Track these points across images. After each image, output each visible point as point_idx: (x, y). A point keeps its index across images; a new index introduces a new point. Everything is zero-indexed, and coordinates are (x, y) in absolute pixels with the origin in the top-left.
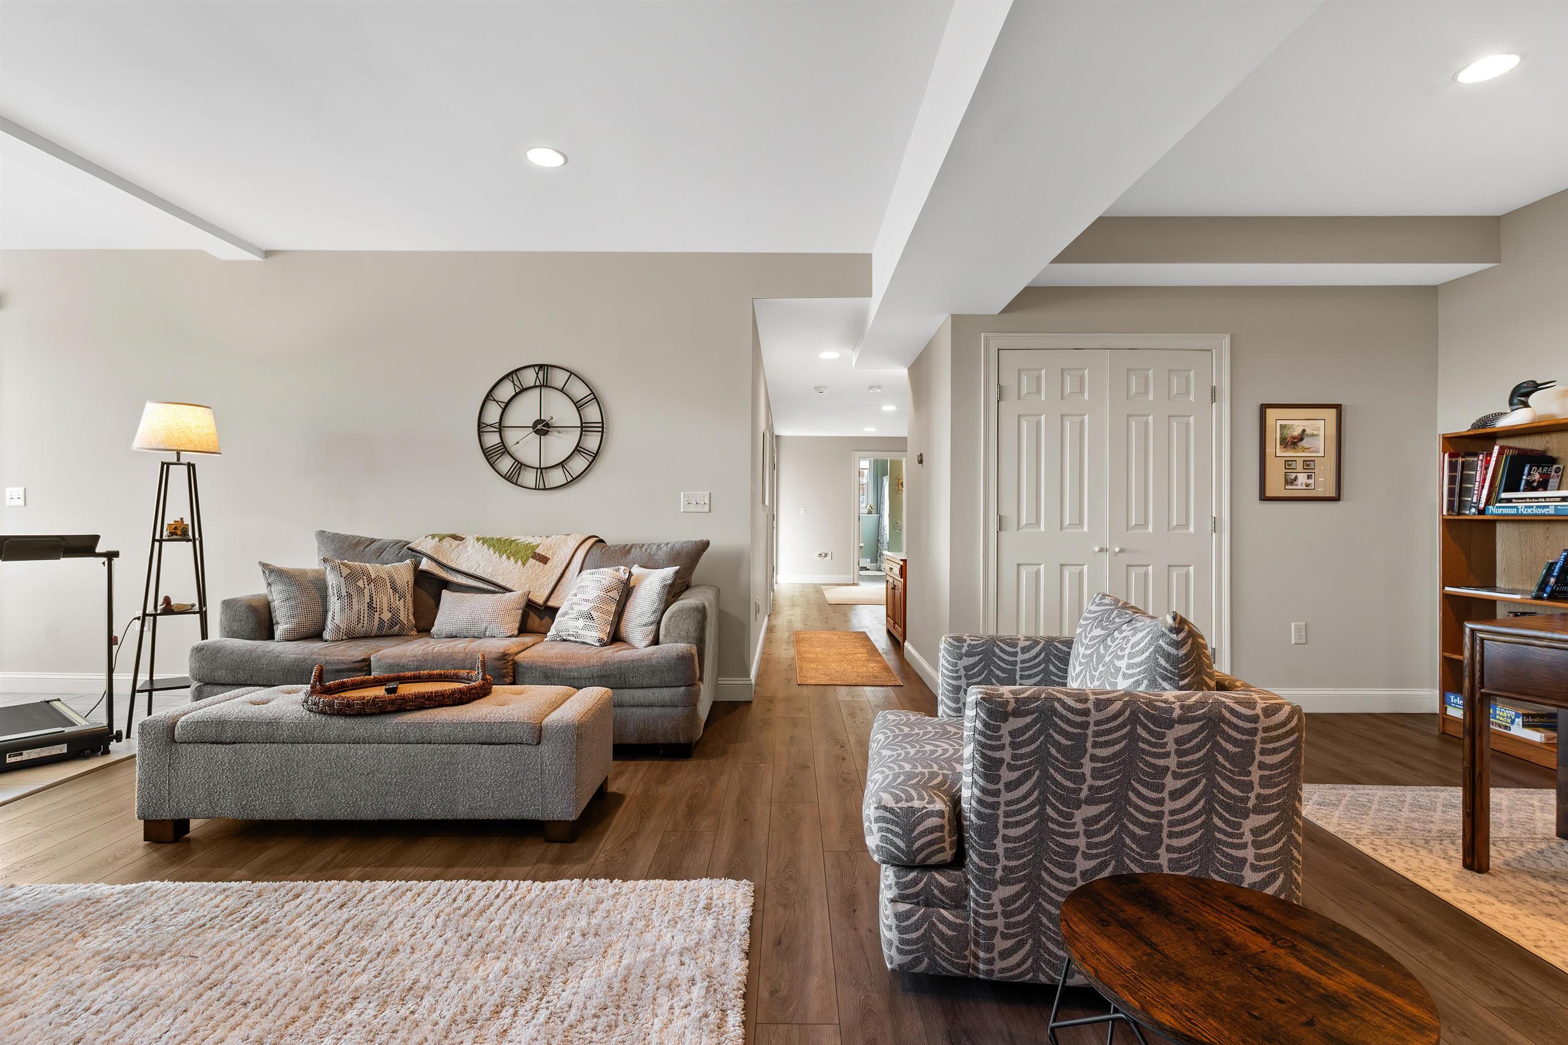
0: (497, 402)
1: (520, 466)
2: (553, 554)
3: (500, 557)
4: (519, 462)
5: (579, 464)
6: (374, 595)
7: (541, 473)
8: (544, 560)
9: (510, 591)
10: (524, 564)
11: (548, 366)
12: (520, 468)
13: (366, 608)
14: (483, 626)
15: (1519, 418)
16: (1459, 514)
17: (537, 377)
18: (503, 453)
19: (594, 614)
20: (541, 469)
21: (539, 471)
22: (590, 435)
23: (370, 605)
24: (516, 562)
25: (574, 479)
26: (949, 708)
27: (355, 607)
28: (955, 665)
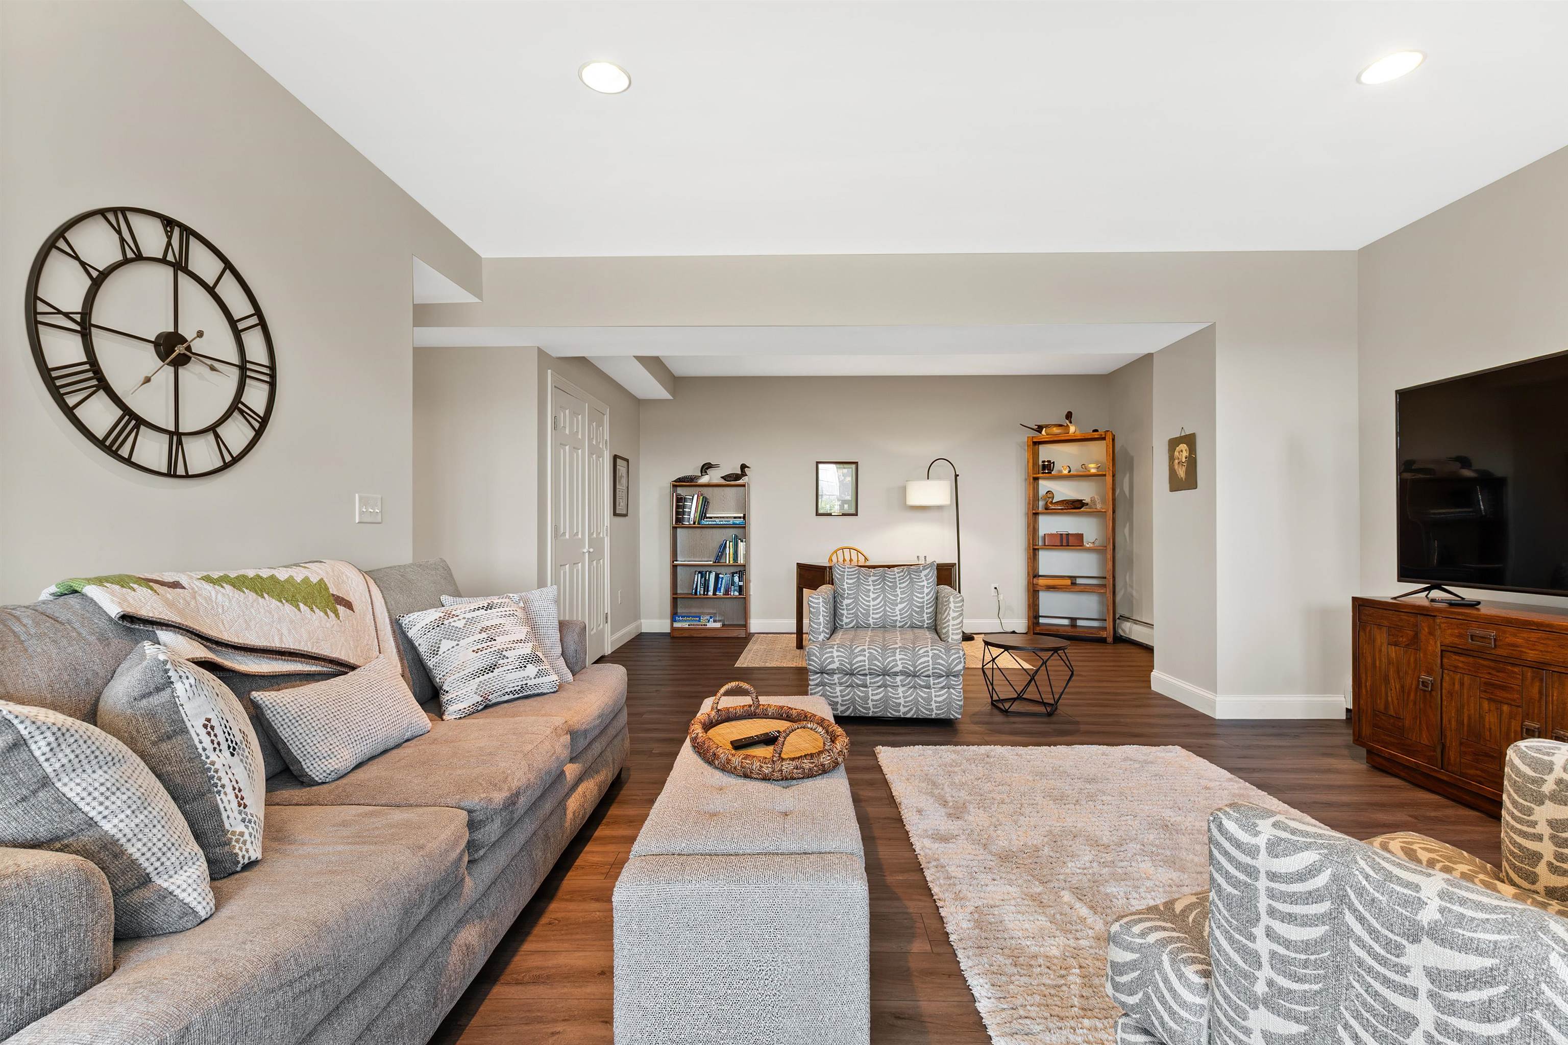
15: (705, 479)
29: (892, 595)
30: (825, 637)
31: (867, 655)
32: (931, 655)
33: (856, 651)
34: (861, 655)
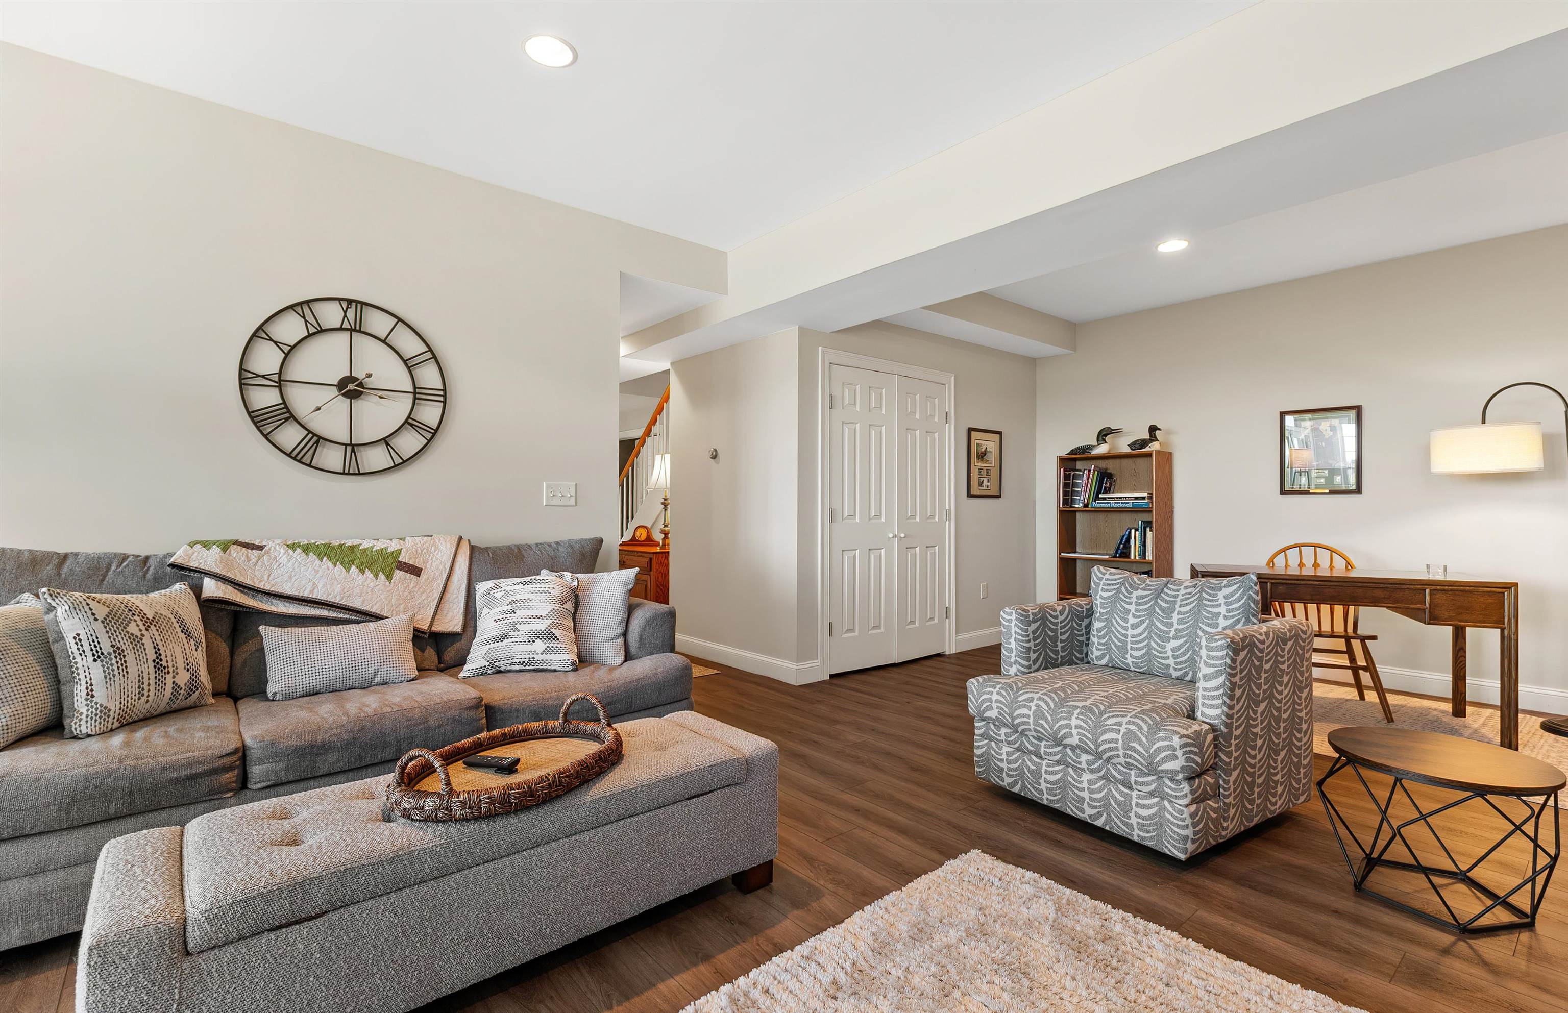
0: (275, 343)
1: (317, 440)
2: (426, 562)
3: (348, 570)
4: (314, 435)
5: (410, 442)
6: (160, 647)
7: (353, 451)
8: (416, 571)
9: (378, 617)
10: (389, 577)
11: (363, 304)
12: (317, 442)
13: (152, 670)
14: (371, 670)
15: (1102, 449)
16: (1071, 507)
17: (345, 316)
18: (286, 419)
19: (557, 632)
20: (353, 446)
21: (349, 449)
22: (425, 405)
23: (158, 665)
24: (376, 576)
25: (404, 462)
26: (1023, 666)
27: (133, 669)
28: (1027, 631)
29: (1162, 622)
30: (1018, 670)
31: (1034, 708)
32: (1123, 730)
33: (1020, 699)
34: (1025, 706)
